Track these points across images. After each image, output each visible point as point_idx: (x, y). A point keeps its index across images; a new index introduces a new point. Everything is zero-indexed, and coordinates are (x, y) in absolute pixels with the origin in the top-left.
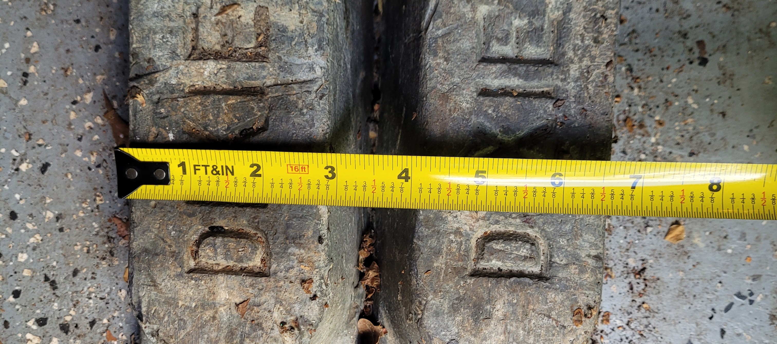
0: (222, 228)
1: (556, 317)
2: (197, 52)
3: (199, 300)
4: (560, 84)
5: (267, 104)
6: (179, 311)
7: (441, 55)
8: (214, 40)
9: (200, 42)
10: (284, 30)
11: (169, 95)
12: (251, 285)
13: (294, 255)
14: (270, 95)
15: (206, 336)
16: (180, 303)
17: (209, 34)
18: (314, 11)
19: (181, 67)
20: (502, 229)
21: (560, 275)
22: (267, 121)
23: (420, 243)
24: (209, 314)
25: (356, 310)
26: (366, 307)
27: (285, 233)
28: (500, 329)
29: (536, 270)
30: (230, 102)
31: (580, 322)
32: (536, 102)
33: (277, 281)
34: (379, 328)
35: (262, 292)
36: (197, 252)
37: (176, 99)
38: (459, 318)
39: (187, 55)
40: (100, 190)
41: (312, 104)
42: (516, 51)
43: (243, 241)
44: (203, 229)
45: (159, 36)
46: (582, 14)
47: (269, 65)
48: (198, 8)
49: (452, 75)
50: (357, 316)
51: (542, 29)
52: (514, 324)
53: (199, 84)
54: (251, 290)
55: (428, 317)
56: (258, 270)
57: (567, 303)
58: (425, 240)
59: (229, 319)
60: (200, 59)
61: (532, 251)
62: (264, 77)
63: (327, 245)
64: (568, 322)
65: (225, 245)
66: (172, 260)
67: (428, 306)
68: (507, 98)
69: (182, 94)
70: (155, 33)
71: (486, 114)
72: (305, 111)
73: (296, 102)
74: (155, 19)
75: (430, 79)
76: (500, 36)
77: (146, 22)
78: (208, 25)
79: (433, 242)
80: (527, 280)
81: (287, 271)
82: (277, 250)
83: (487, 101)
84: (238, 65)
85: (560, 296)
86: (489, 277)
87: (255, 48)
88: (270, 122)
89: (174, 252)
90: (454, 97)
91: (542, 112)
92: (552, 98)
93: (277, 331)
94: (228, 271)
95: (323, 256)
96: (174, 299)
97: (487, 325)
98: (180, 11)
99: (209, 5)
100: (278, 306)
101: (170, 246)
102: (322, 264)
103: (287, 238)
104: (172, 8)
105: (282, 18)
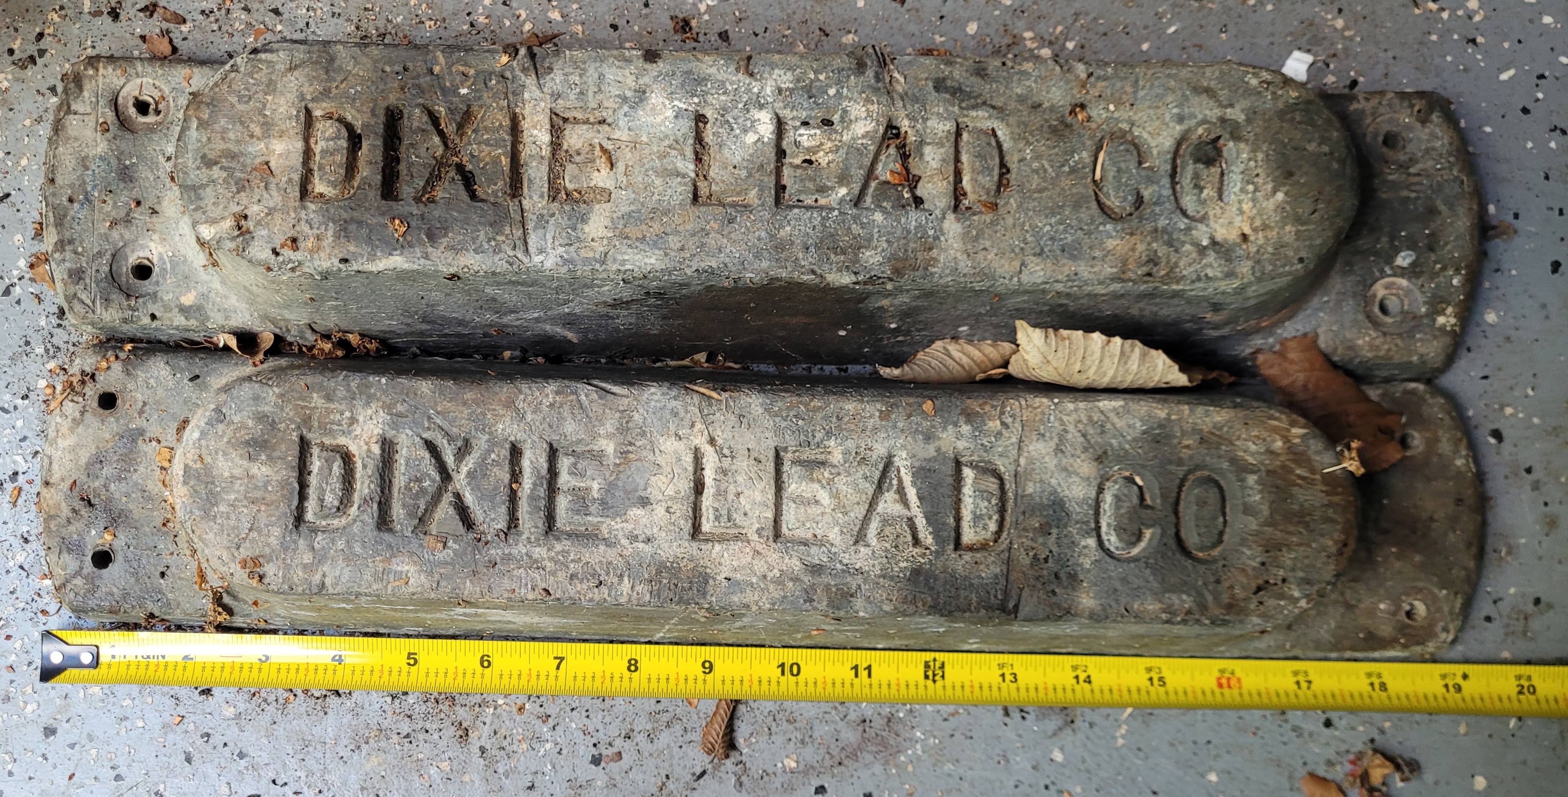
0: (360, 148)
1: (250, 537)
2: (561, 123)
3: (273, 119)
4: (524, 537)
5: (500, 200)
6: (260, 96)
7: (557, 398)
8: (572, 142)
9: (571, 126)
10: (584, 219)
11: (510, 90)
12: (290, 180)
13: (326, 230)
14: (511, 204)
15: (230, 127)
16: (269, 98)
17: (580, 136)
18: (606, 254)
19: (543, 104)
20: (358, 475)
21: (301, 541)
22: (483, 201)
23: (341, 377)
24: (258, 131)
25: (284, 329)
26: (291, 344)
27: (352, 219)
28: (237, 472)
29: (309, 516)
30: (503, 158)
31: (244, 567)
32: (503, 510)
33: (295, 209)
34: (261, 356)
35: (282, 192)
36: (331, 118)
37: (507, 97)
38: (250, 423)
39: (558, 112)
40: (443, 25)
41: (500, 251)
42: (565, 489)
43: (343, 172)
44: (358, 125)
45: (577, 79)
46: (604, 560)
47: (544, 203)
48: (609, 125)
49: (534, 412)
50: (277, 331)
51: (586, 515)
52: (242, 488)
53: (525, 125)
54: (284, 179)
55: (253, 388)
56: (310, 187)
57: (267, 550)
58: (344, 383)
59: (250, 153)
60: (552, 126)
61: (330, 509)
62: (531, 197)
63: (340, 270)
64: (245, 552)
65: (338, 150)
66: (321, 89)
67: (266, 388)
68: (508, 476)
69: (512, 105)
70: (581, 76)
71: (489, 451)
72: (493, 243)
73: (503, 234)
74: (596, 76)
75: (530, 388)
76: (579, 466)
77: (593, 65)
78: (590, 135)
79: (341, 392)
80: (295, 503)
81: (307, 221)
82: (332, 211)
83: (505, 453)
84: (545, 169)
85: (275, 542)
86: (300, 458)
87: (565, 187)
88: (480, 204)
89: (330, 92)
90: (509, 415)
91: (493, 516)
92: (509, 528)
93: (236, 209)
94: (308, 154)
95: (325, 265)
96: (275, 90)
97: (241, 456)
98: (606, 104)
99: (612, 137)
100: (266, 211)
101: (337, 87)
102: (317, 263)
103: (345, 221)
104: (608, 95)
105: (597, 218)
